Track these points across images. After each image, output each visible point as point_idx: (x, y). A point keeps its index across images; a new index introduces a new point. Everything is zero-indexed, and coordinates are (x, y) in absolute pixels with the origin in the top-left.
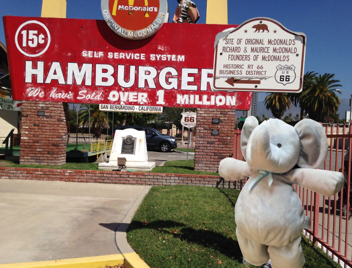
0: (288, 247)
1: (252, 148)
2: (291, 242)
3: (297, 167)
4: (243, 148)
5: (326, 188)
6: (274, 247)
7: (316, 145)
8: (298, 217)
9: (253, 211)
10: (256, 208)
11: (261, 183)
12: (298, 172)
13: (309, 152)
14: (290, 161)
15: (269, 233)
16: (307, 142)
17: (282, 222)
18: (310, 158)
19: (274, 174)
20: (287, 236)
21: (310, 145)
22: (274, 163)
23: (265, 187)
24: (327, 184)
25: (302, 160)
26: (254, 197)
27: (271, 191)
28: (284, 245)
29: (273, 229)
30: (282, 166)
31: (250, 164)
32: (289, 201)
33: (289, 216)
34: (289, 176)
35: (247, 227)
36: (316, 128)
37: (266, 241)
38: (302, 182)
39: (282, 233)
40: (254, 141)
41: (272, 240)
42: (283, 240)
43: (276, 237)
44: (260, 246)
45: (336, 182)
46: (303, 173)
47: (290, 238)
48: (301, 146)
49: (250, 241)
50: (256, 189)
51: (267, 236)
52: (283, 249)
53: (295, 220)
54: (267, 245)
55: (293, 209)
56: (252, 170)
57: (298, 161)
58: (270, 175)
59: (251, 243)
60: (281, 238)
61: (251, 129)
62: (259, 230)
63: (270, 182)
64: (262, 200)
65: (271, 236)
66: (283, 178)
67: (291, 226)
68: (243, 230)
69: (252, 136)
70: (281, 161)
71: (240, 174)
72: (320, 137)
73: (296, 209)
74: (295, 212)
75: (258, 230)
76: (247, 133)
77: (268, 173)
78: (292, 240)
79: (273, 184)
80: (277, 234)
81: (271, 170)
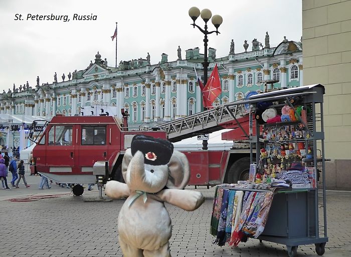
0: (159, 251)
1: (131, 174)
2: (161, 247)
3: (166, 188)
4: (124, 173)
5: (189, 205)
6: (148, 251)
7: (181, 170)
8: (167, 227)
9: (132, 223)
10: (134, 220)
11: (138, 200)
12: (167, 192)
13: (175, 176)
14: (161, 183)
15: (144, 239)
16: (174, 168)
17: (154, 231)
18: (176, 181)
19: (148, 194)
20: (158, 242)
21: (176, 171)
22: (148, 185)
23: (141, 204)
24: (189, 201)
25: (170, 182)
26: (133, 211)
27: (146, 207)
28: (156, 249)
29: (147, 237)
30: (154, 187)
31: (130, 186)
32: (160, 214)
33: (159, 226)
34: (159, 195)
35: (127, 235)
36: (181, 158)
37: (142, 246)
38: (170, 200)
39: (154, 239)
40: (132, 168)
41: (146, 245)
42: (155, 245)
43: (149, 242)
44: (137, 249)
45: (196, 200)
46: (170, 193)
47: (161, 243)
48: (169, 171)
49: (129, 246)
50: (134, 205)
51: (142, 242)
52: (155, 252)
53: (164, 230)
54: (142, 249)
55: (163, 221)
56: (131, 190)
57: (167, 183)
58: (145, 195)
59: (130, 248)
60: (154, 244)
61: (130, 158)
62: (137, 238)
63: (145, 200)
64: (138, 214)
65: (146, 242)
66: (155, 197)
67: (161, 234)
68: (123, 237)
69: (130, 164)
70: (153, 183)
71: (121, 193)
72: (184, 164)
73: (165, 221)
74: (164, 223)
75: (135, 237)
76: (127, 161)
77: (143, 193)
78: (162, 245)
79: (147, 201)
80: (151, 240)
81: (145, 190)
